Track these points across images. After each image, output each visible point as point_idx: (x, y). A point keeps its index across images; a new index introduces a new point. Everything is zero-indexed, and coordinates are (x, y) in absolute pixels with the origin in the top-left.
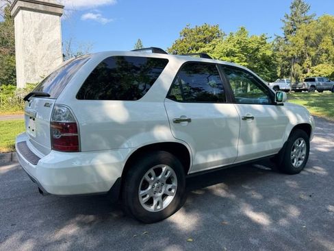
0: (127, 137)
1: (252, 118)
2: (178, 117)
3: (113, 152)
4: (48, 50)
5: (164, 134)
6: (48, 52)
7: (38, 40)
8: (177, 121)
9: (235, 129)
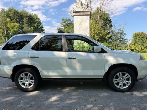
0: (13, 62)
1: (75, 58)
2: (33, 56)
3: (9, 66)
4: (83, 31)
5: (26, 62)
6: (84, 32)
7: (80, 28)
8: (32, 58)
9: (64, 63)
